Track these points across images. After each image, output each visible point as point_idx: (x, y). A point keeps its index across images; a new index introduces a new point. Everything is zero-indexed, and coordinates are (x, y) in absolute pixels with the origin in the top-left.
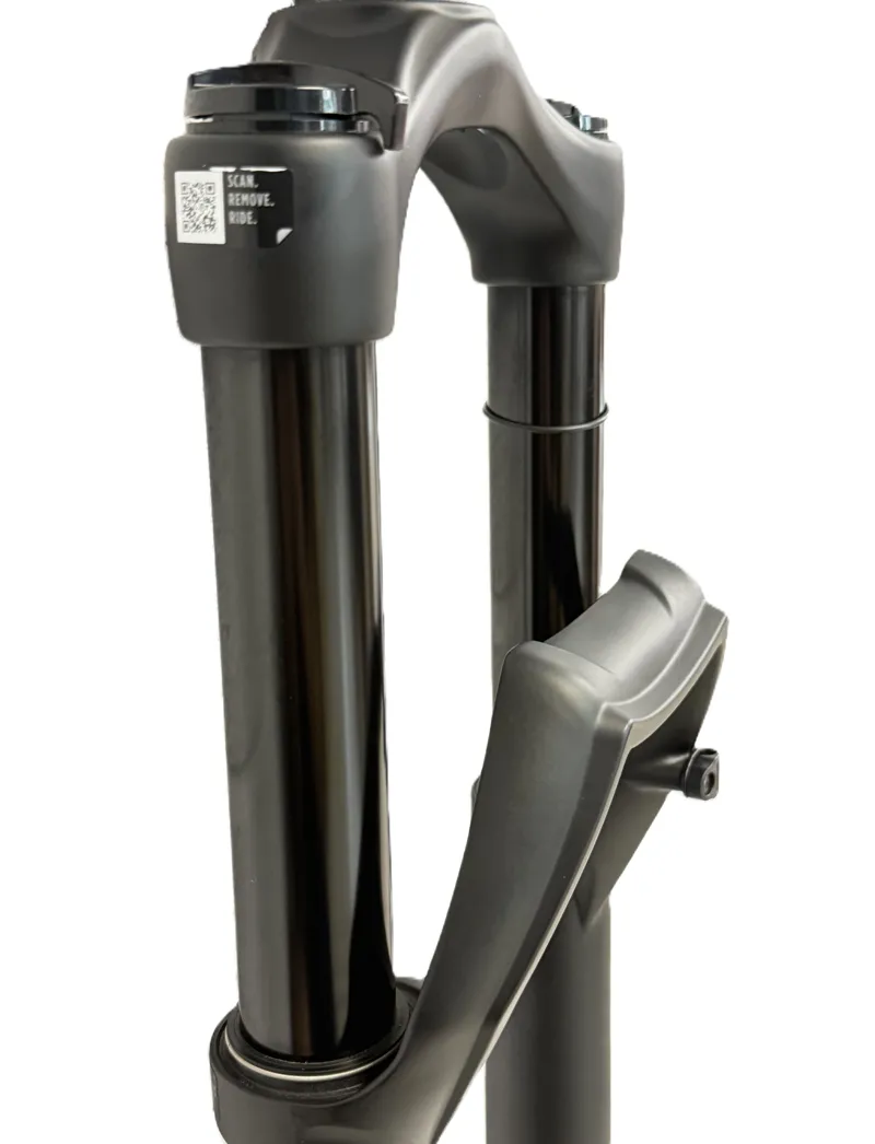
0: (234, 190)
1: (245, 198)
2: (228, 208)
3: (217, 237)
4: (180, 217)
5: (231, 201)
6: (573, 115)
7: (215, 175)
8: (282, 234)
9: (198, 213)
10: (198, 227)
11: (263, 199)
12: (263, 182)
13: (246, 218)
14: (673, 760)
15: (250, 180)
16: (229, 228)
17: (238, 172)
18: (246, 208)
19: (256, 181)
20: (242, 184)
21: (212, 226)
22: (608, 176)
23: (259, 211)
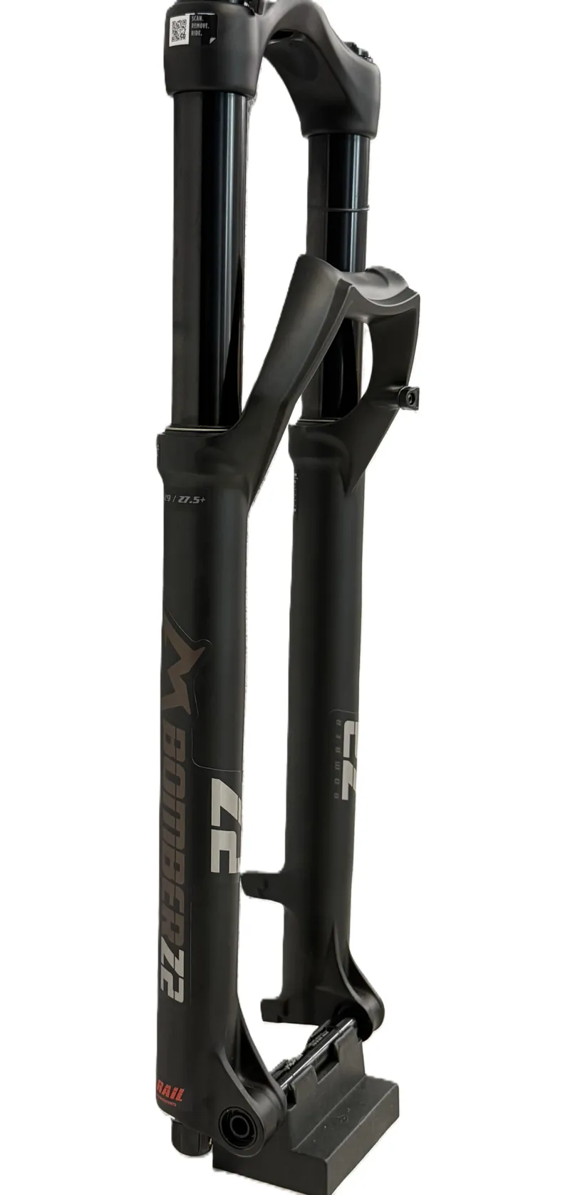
0: (194, 22)
1: (198, 25)
2: (191, 29)
3: (186, 41)
4: (171, 35)
5: (192, 26)
6: (353, 47)
7: (187, 17)
8: (212, 40)
9: (179, 32)
10: (178, 39)
11: (205, 25)
12: (205, 19)
13: (198, 33)
14: (394, 388)
15: (201, 18)
16: (190, 37)
17: (196, 15)
18: (198, 29)
19: (203, 18)
20: (197, 19)
21: (184, 38)
22: (370, 79)
23: (203, 30)
